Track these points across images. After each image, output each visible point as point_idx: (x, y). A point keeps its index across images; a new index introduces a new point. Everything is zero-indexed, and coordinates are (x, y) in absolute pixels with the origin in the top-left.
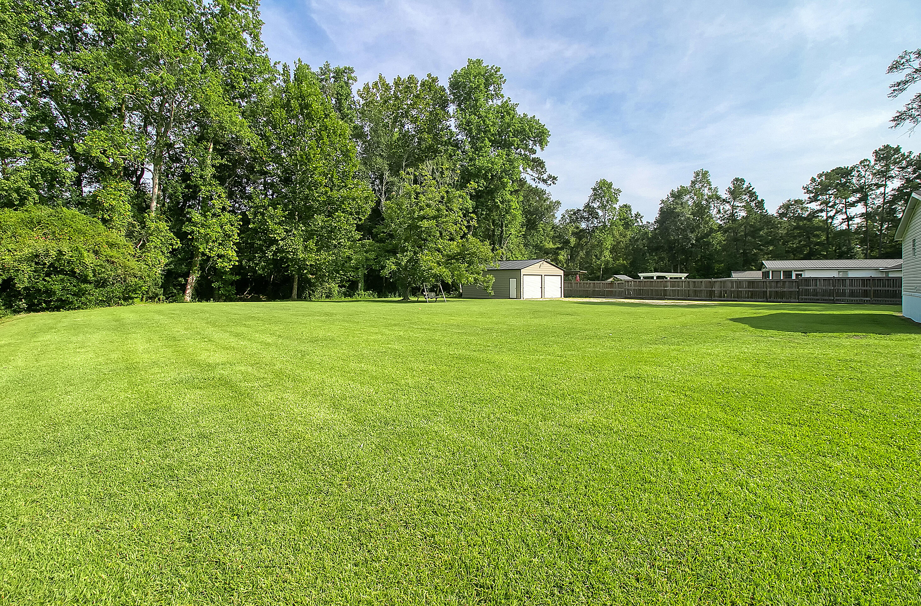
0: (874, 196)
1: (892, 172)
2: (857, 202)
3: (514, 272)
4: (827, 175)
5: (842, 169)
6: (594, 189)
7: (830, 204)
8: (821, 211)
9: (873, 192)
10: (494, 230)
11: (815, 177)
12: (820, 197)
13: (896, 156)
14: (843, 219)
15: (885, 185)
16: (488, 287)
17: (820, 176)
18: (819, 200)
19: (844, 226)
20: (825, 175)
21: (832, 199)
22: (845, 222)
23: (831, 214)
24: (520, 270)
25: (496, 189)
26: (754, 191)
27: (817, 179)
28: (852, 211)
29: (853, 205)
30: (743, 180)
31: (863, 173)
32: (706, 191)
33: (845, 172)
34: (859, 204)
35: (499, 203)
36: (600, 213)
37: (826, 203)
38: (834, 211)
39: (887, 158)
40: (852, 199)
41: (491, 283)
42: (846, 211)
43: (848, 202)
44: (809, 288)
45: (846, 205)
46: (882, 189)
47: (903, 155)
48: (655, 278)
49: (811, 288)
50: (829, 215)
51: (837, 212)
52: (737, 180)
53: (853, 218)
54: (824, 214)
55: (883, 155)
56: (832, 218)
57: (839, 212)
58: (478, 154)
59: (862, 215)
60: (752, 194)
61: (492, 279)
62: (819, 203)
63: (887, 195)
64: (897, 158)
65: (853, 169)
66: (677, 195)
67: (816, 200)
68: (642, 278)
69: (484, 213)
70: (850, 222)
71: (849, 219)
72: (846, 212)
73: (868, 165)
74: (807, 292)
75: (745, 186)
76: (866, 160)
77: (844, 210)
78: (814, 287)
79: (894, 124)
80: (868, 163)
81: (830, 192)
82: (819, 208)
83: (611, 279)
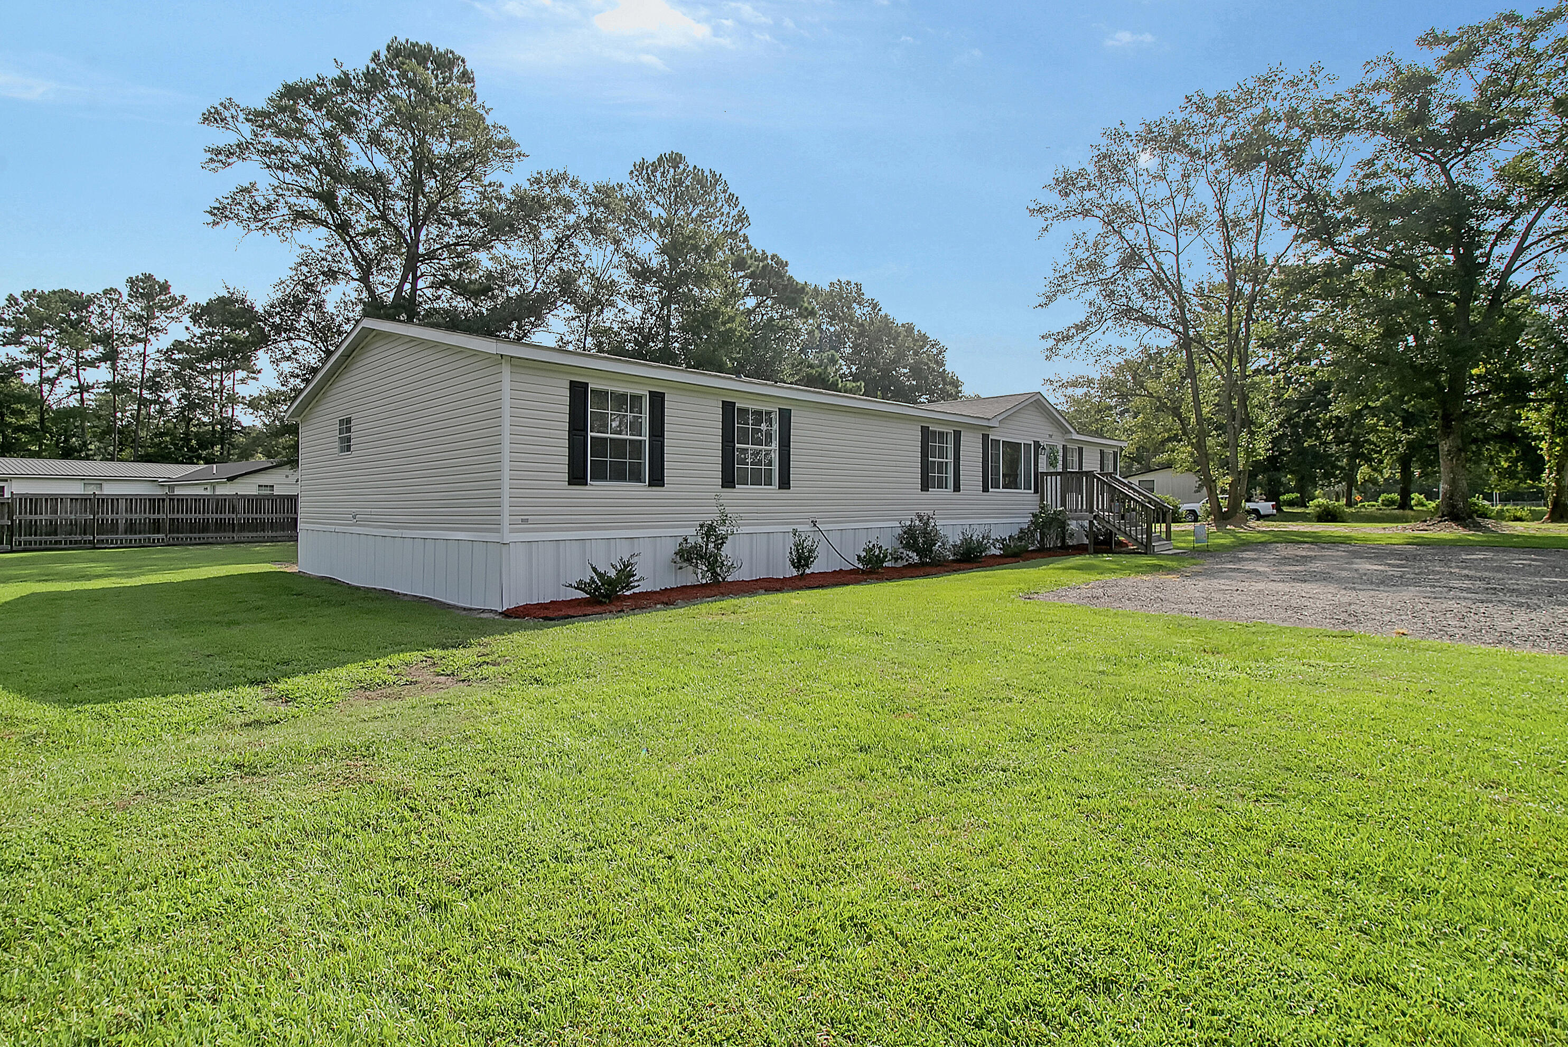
0: (126, 356)
1: (157, 321)
2: (100, 360)
4: (42, 298)
5: (71, 294)
7: (49, 355)
8: (31, 365)
9: (126, 348)
11: (17, 295)
12: (26, 338)
13: (163, 297)
14: (72, 387)
15: (146, 341)
17: (27, 296)
18: (23, 343)
19: (73, 402)
20: (39, 296)
21: (52, 346)
22: (76, 393)
23: (51, 373)
27: (21, 300)
28: (90, 375)
29: (92, 363)
31: (109, 312)
33: (78, 302)
34: (103, 364)
37: (42, 352)
38: (57, 368)
39: (149, 296)
40: (89, 353)
42: (78, 373)
43: (82, 358)
44: (38, 517)
45: (77, 362)
46: (140, 346)
47: (174, 298)
49: (43, 517)
50: (44, 375)
51: (60, 373)
53: (93, 387)
54: (35, 372)
55: (143, 289)
56: (52, 382)
57: (65, 372)
59: (108, 385)
62: (24, 347)
63: (147, 358)
64: (166, 301)
65: (90, 301)
67: (18, 343)
70: (86, 395)
71: (83, 388)
72: (78, 376)
73: (117, 300)
74: (32, 528)
76: (115, 291)
77: (74, 372)
78: (49, 517)
79: (211, 219)
80: (117, 297)
81: (48, 332)
82: (26, 358)
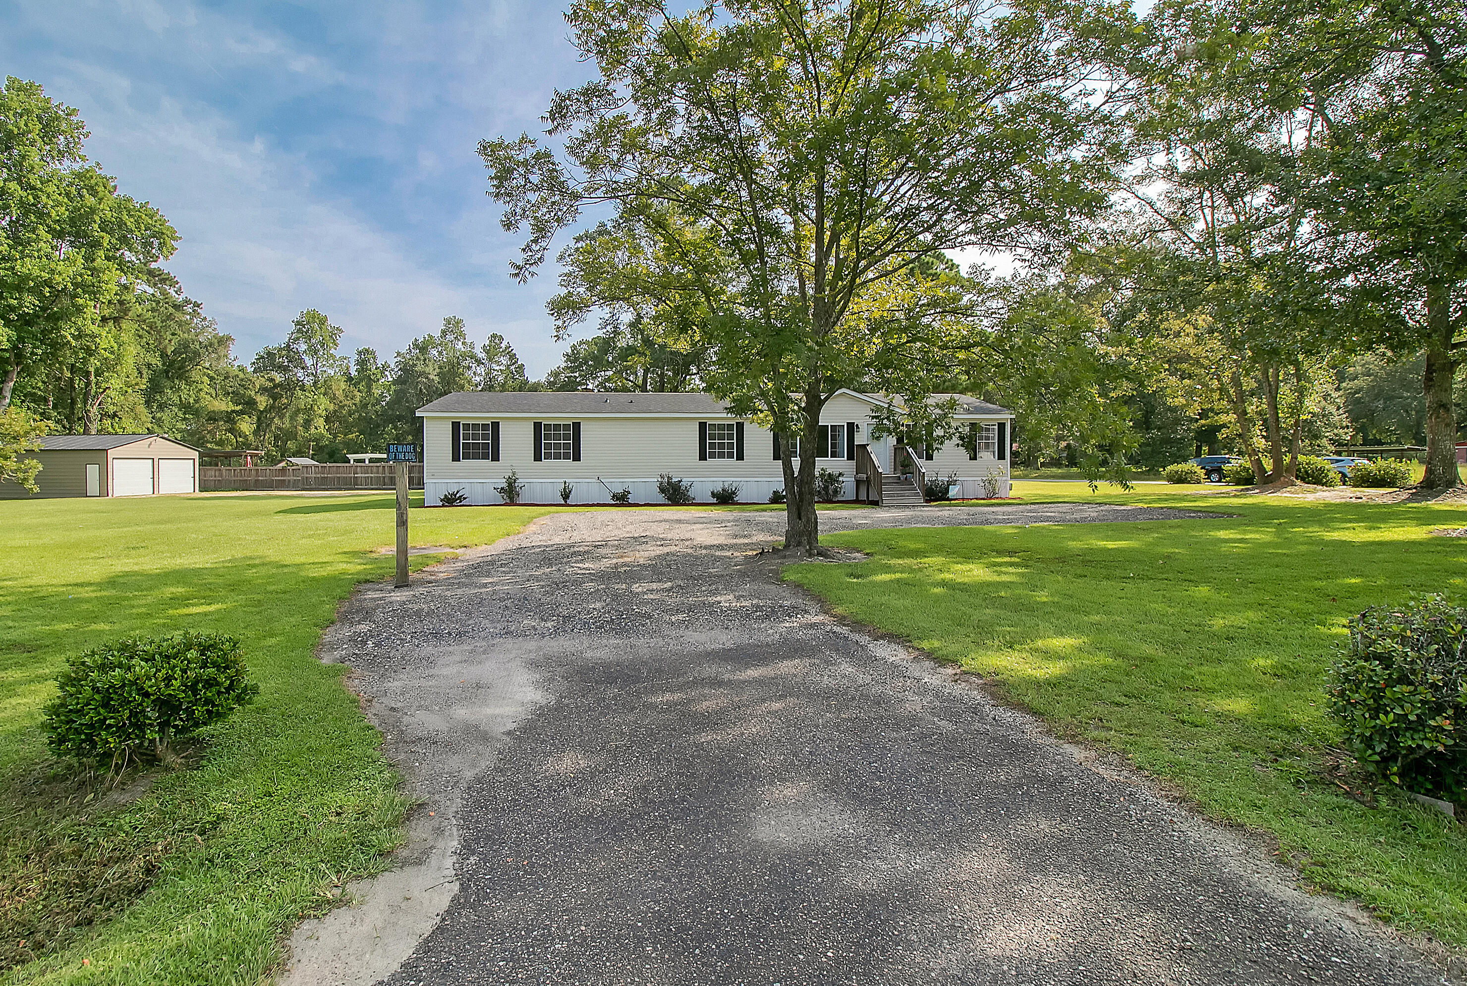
3: (93, 454)
6: (298, 323)
10: (72, 380)
16: (25, 479)
24: (107, 450)
25: (63, 316)
26: (514, 352)
30: (501, 338)
32: (460, 345)
35: (69, 338)
36: (309, 361)
41: (32, 474)
48: (367, 462)
52: (494, 336)
58: (22, 252)
60: (513, 357)
61: (36, 466)
66: (423, 348)
68: (352, 462)
69: (40, 352)
75: (503, 345)
83: (283, 464)
